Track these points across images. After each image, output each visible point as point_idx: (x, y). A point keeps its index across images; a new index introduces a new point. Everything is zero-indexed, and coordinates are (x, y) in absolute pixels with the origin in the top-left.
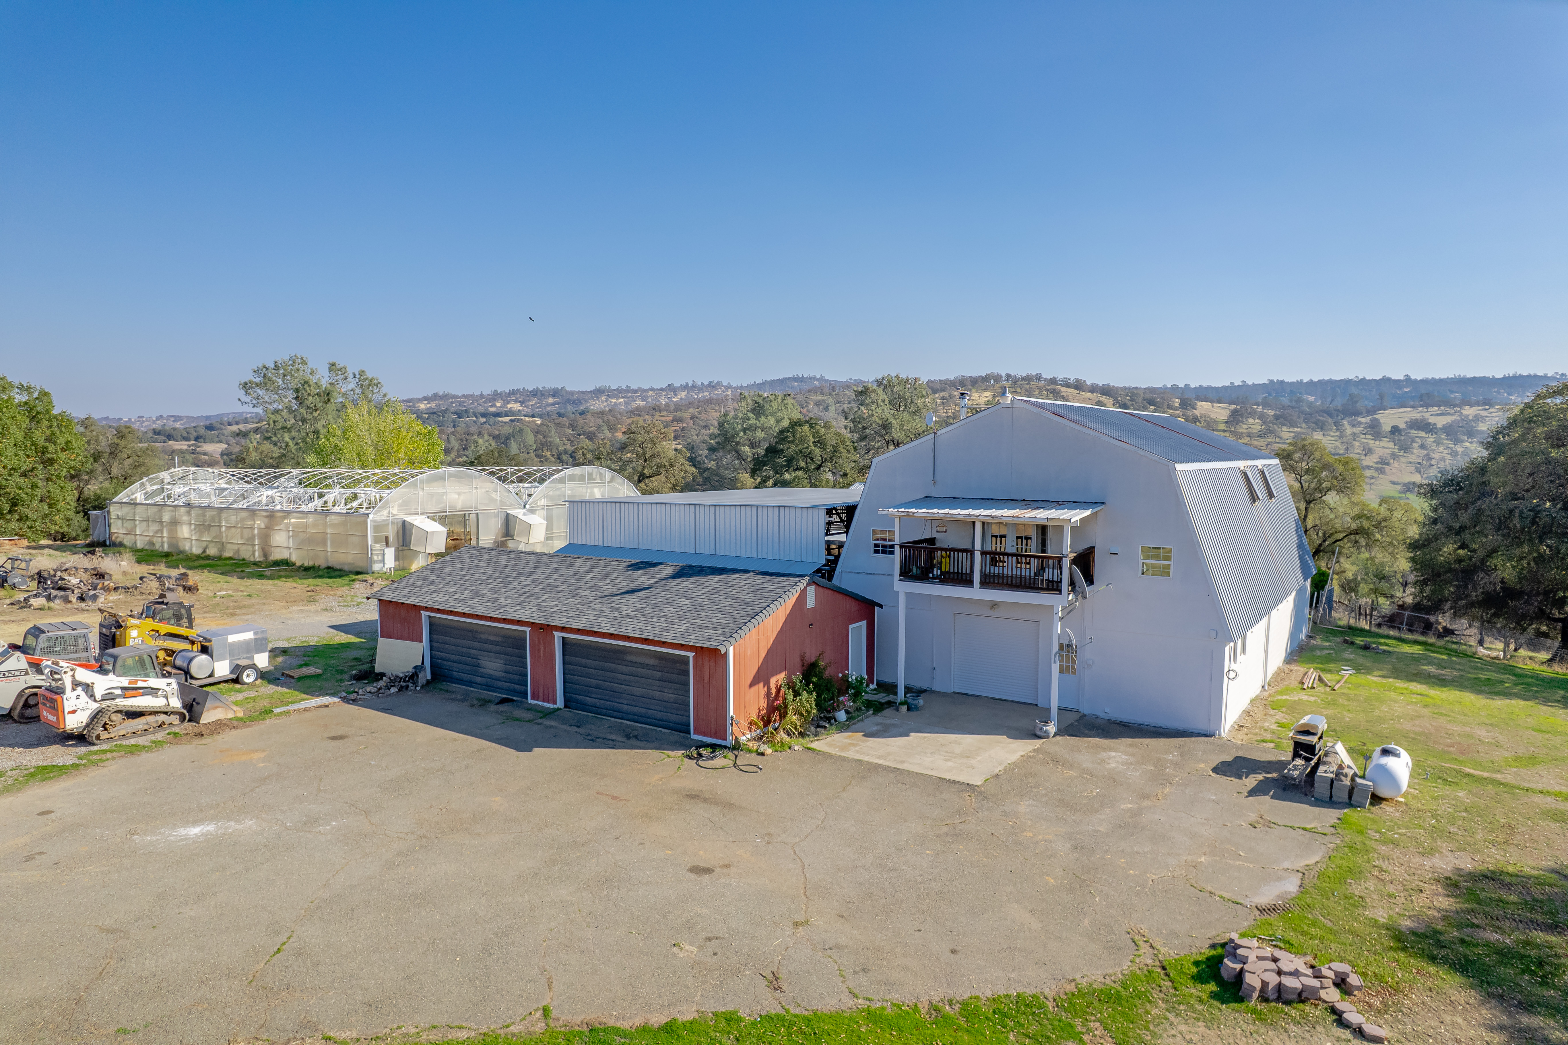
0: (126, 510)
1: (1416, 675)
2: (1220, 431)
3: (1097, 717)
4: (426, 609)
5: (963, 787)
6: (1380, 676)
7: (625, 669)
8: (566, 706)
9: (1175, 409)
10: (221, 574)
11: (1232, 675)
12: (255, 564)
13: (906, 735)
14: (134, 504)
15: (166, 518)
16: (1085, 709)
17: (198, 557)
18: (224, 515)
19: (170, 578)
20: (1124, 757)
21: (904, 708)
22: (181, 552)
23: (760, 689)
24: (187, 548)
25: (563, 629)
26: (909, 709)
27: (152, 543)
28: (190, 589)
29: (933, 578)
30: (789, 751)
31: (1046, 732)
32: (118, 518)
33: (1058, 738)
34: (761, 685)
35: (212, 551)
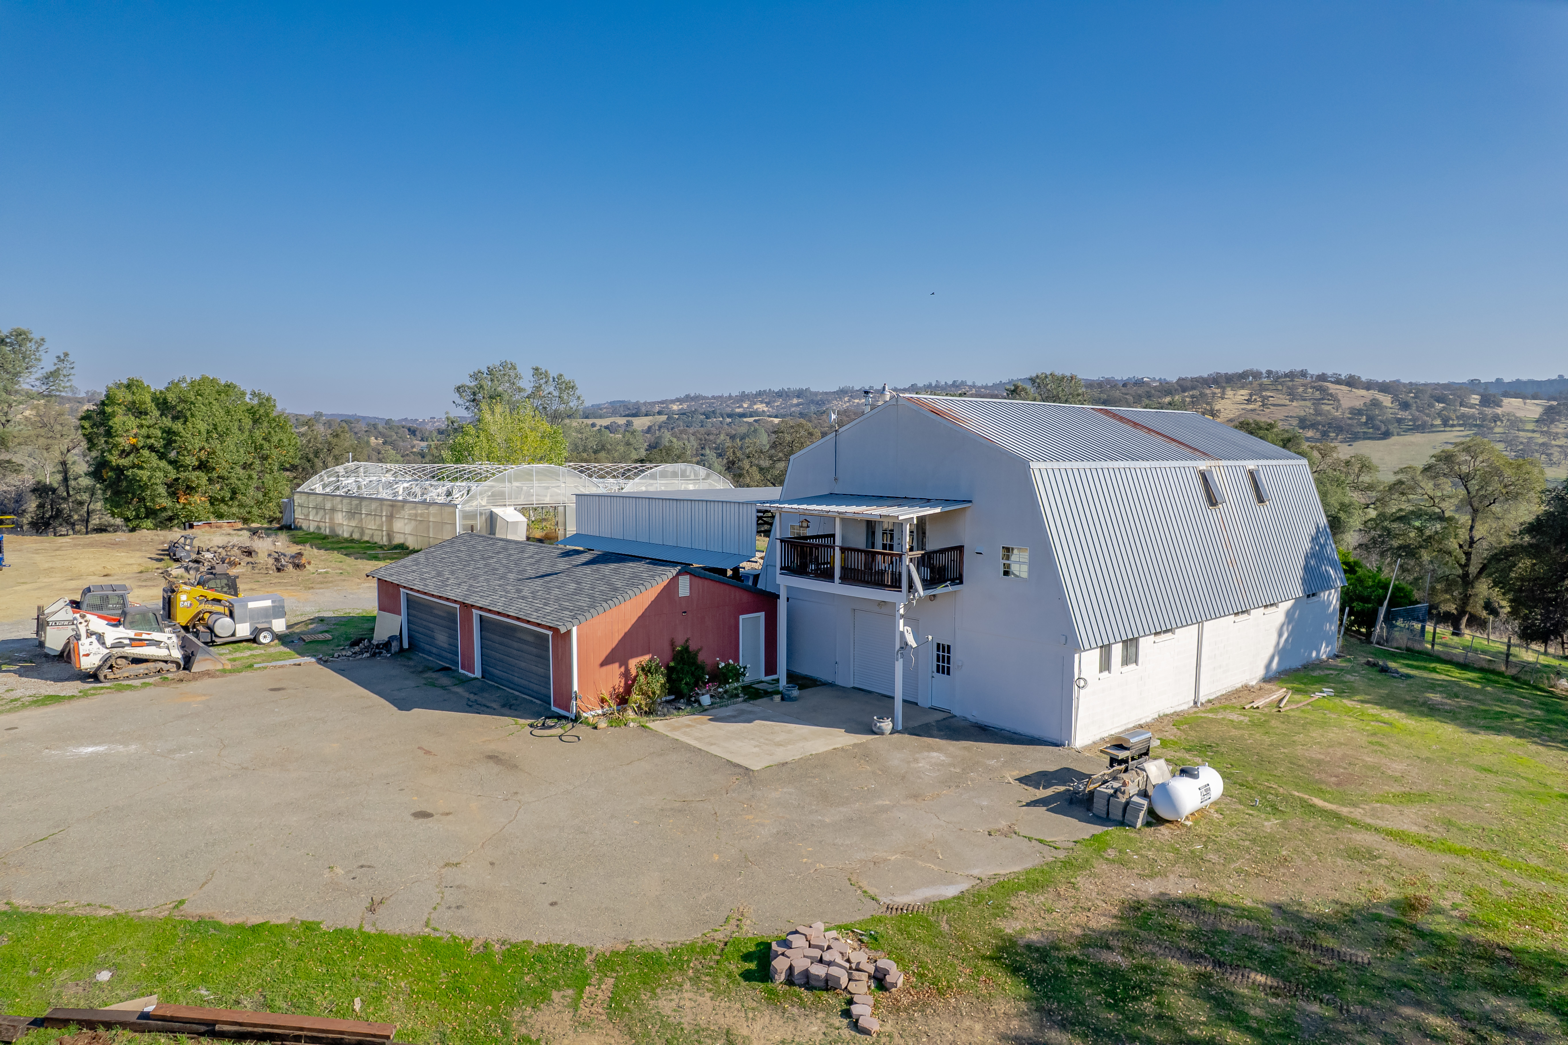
0: (304, 497)
1: (1406, 702)
2: (1528, 431)
3: (965, 719)
4: (405, 587)
5: (738, 770)
6: (1358, 701)
7: (515, 645)
8: (483, 677)
9: (1472, 406)
10: (346, 555)
11: (1082, 683)
12: (381, 547)
13: (750, 721)
14: (312, 493)
15: (328, 506)
16: (957, 712)
17: (346, 540)
18: (364, 503)
19: (285, 556)
20: (943, 758)
21: (777, 698)
22: (337, 536)
23: (615, 669)
24: (340, 533)
25: (481, 608)
26: (783, 699)
27: (319, 528)
28: (298, 566)
29: (811, 573)
30: (623, 727)
31: (879, 728)
32: (299, 506)
33: (896, 735)
34: (617, 665)
35: (356, 536)
